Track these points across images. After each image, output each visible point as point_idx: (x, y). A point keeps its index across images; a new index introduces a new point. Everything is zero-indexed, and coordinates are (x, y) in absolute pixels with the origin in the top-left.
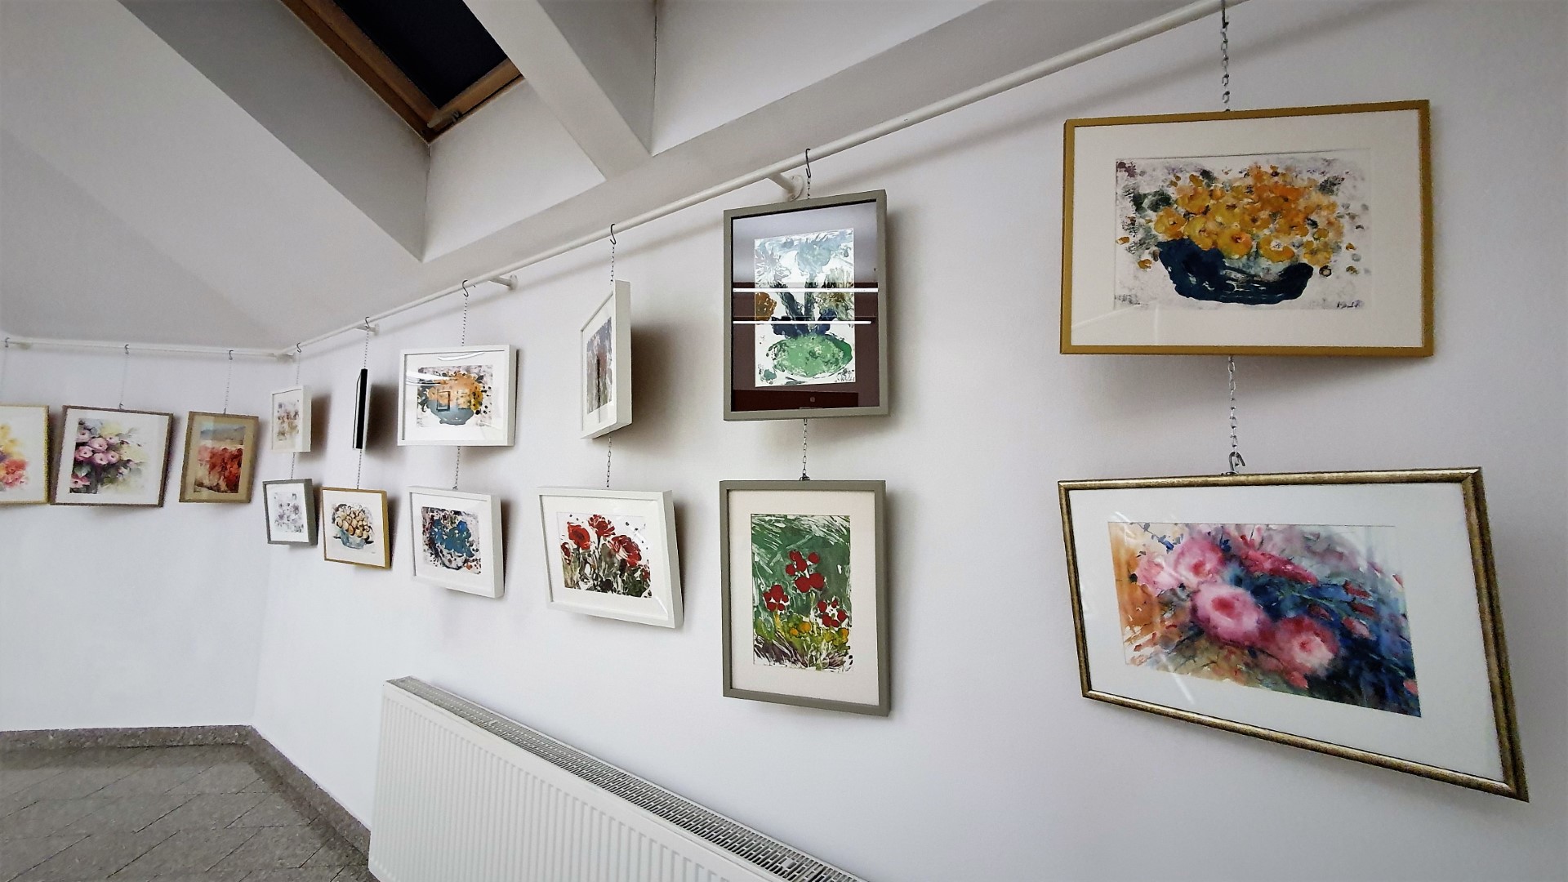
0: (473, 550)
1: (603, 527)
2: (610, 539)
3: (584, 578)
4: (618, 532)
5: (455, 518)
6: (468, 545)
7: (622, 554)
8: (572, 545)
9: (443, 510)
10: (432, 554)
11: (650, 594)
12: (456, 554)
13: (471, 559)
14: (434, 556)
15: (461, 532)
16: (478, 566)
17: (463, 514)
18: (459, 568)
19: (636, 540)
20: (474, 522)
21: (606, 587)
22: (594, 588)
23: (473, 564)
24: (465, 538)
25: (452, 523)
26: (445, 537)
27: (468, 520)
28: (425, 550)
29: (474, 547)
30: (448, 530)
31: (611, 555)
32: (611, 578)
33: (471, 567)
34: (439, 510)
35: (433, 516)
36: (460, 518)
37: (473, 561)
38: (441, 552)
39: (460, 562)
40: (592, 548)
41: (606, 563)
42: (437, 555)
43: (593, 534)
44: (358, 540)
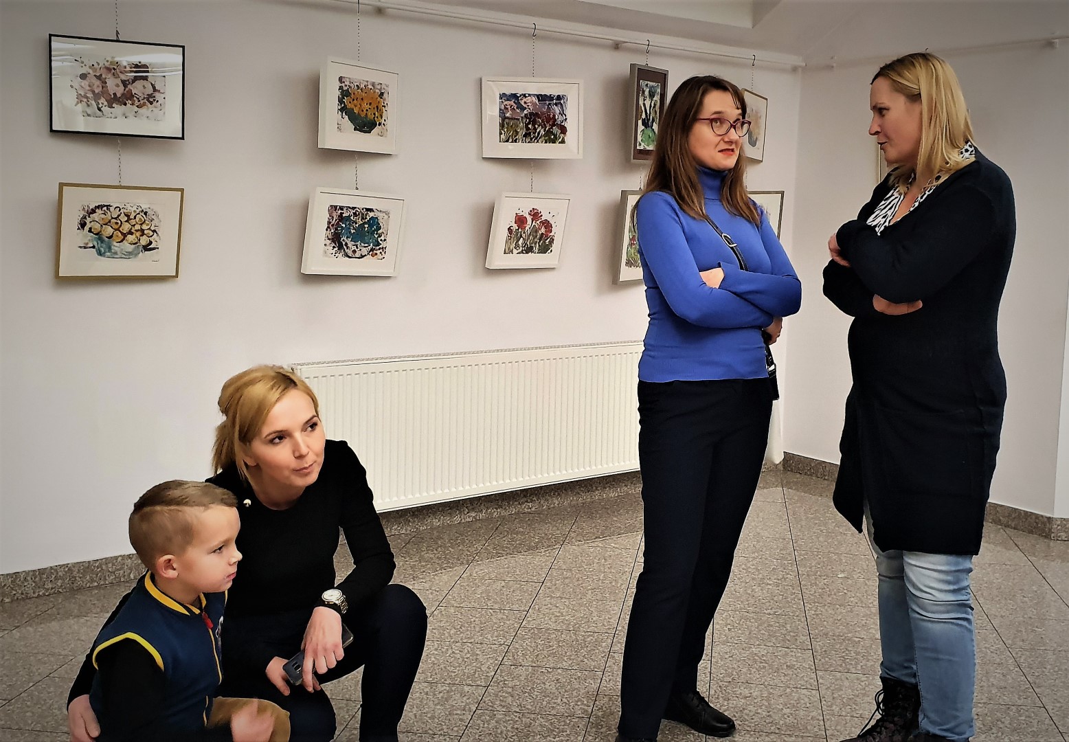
0: (381, 240)
1: (535, 215)
2: (538, 222)
3: (517, 246)
4: (543, 218)
5: (366, 215)
6: (376, 236)
7: (543, 230)
8: (515, 227)
9: (354, 208)
10: (334, 247)
11: (551, 251)
12: (363, 244)
13: (378, 248)
14: (336, 249)
15: (371, 226)
16: (383, 253)
17: (375, 210)
18: (362, 257)
19: (552, 222)
20: (386, 217)
21: (529, 250)
22: (522, 252)
23: (378, 252)
24: (374, 231)
25: (363, 218)
26: (353, 231)
27: (380, 216)
28: (325, 245)
29: (382, 238)
30: (357, 225)
31: (536, 232)
32: (533, 245)
33: (376, 254)
34: (349, 207)
35: (342, 214)
36: (371, 214)
37: (380, 249)
38: (346, 244)
39: (365, 251)
40: (526, 229)
41: (533, 236)
42: (340, 247)
43: (529, 219)
44: (131, 248)
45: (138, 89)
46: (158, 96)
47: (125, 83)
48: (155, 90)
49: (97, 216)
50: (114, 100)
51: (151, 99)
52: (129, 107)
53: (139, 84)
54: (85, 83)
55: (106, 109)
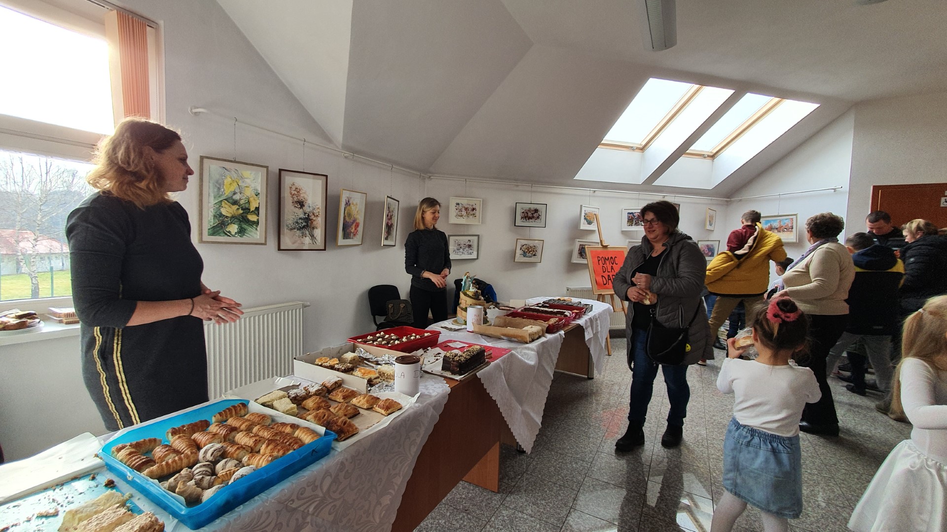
10: (580, 256)
34: (584, 245)
35: (582, 247)
38: (583, 255)
44: (530, 255)
45: (535, 215)
46: (540, 217)
47: (532, 214)
48: (539, 215)
49: (524, 247)
50: (530, 218)
51: (538, 218)
52: (533, 220)
53: (536, 214)
54: (523, 214)
55: (528, 221)
